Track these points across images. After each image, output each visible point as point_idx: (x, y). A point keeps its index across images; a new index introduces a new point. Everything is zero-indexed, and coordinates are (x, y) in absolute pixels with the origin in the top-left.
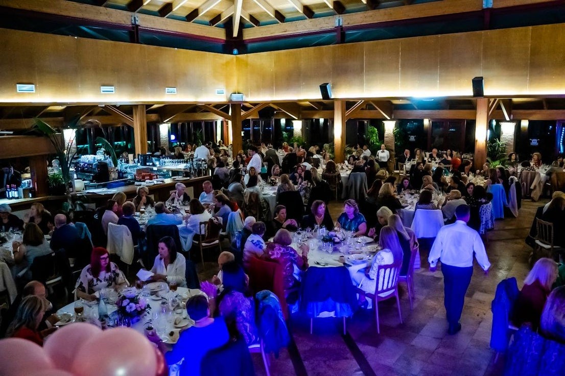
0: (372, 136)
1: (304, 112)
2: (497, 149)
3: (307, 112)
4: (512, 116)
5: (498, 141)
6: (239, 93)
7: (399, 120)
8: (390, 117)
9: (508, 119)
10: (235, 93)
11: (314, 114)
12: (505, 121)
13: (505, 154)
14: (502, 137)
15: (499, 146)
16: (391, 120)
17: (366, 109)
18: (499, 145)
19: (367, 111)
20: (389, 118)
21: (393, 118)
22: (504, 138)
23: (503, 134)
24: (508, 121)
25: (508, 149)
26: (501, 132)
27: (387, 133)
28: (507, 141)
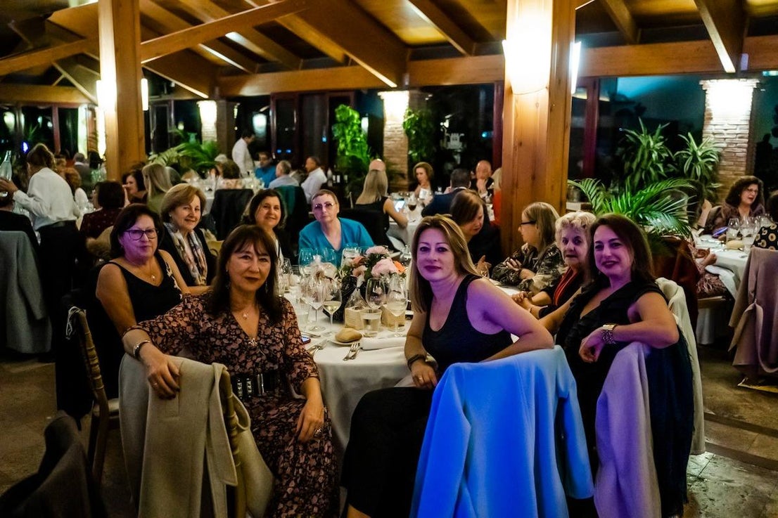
1: (224, 79)
2: (686, 167)
3: (229, 78)
4: (745, 59)
5: (693, 143)
7: (426, 89)
8: (399, 82)
9: (729, 66)
11: (241, 84)
12: (720, 74)
13: (716, 186)
14: (709, 129)
15: (695, 160)
16: (400, 87)
17: (346, 64)
18: (694, 153)
19: (348, 68)
20: (392, 85)
21: (407, 83)
22: (714, 134)
23: (711, 119)
24: (731, 76)
25: (727, 170)
26: (706, 114)
27: (390, 127)
28: (724, 145)
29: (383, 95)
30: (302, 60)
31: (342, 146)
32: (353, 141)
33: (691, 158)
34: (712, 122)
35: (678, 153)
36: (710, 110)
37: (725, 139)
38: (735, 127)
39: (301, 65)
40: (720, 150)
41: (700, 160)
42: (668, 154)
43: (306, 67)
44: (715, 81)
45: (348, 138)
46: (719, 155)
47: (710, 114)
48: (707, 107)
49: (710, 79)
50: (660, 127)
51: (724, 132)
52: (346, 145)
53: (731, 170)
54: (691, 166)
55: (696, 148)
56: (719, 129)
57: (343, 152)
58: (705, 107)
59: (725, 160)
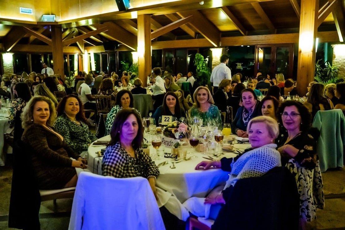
0: (199, 64)
5: (330, 65)
6: (52, 14)
7: (226, 47)
8: (218, 44)
9: (342, 40)
10: (49, 14)
12: (338, 42)
14: (334, 61)
16: (218, 47)
17: (195, 38)
19: (196, 40)
20: (216, 46)
21: (220, 45)
22: (336, 62)
23: (335, 57)
24: (342, 43)
25: (341, 74)
26: (333, 56)
27: (214, 61)
28: (340, 66)
29: (212, 49)
30: (176, 37)
31: (198, 68)
32: (202, 66)
33: (329, 70)
34: (335, 58)
35: (325, 69)
36: (335, 54)
37: (340, 64)
38: (343, 60)
39: (176, 38)
40: (338, 68)
41: (332, 71)
42: (321, 69)
43: (178, 39)
44: (336, 45)
45: (201, 65)
46: (338, 69)
47: (335, 56)
48: (334, 53)
49: (335, 44)
50: (319, 60)
51: (340, 61)
52: (200, 68)
53: (342, 74)
54: (329, 73)
55: (331, 67)
56: (338, 61)
57: (199, 71)
58: (333, 53)
59: (340, 71)
